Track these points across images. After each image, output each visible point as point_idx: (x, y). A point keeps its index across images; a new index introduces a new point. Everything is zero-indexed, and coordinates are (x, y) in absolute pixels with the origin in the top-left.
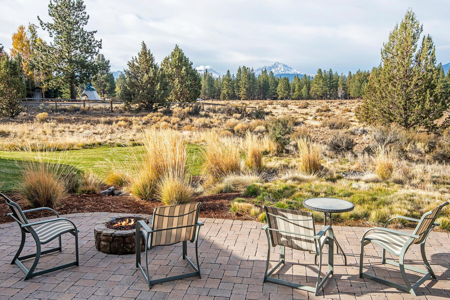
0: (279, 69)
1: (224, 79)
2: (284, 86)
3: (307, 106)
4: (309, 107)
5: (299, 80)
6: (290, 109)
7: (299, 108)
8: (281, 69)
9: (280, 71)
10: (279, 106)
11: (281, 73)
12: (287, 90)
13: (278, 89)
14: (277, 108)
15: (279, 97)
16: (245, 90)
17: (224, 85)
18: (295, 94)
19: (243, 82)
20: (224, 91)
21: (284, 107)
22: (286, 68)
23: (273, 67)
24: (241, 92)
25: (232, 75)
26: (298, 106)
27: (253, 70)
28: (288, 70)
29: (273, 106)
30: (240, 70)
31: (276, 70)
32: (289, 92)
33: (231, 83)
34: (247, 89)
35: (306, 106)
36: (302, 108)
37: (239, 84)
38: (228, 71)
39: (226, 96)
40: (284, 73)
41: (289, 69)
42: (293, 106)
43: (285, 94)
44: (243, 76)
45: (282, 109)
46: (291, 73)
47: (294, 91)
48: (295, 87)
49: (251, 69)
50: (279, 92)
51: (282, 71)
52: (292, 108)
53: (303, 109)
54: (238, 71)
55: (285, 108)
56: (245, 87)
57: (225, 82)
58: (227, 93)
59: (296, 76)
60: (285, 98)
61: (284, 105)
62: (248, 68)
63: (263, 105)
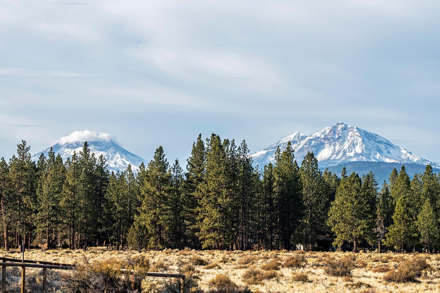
0: (346, 146)
1: (144, 176)
2: (352, 202)
3: (419, 275)
4: (426, 277)
5: (408, 183)
6: (356, 281)
7: (389, 280)
8: (354, 145)
9: (352, 154)
10: (320, 271)
11: (354, 160)
12: (365, 217)
13: (334, 213)
14: (310, 277)
15: (337, 241)
16: (215, 214)
17: (143, 197)
18: (392, 229)
19: (212, 185)
20: (143, 216)
21: (337, 274)
22: (371, 144)
23: (326, 138)
24: (201, 220)
25: (172, 164)
26: (386, 274)
27: (245, 147)
28: (380, 151)
29: (299, 271)
30: (199, 148)
31: (337, 148)
32: (372, 225)
33: (169, 191)
34: (223, 211)
35: (412, 273)
36: (399, 282)
37: (196, 194)
38: (160, 150)
39: (150, 235)
40: (364, 159)
41: (382, 146)
42: (370, 273)
43: (358, 232)
44: (212, 167)
45: (328, 283)
46: (388, 160)
47: (388, 222)
48: (393, 207)
49: (238, 144)
50: (335, 222)
51: (356, 155)
52: (362, 280)
53: (401, 285)
54: (194, 151)
55: (340, 279)
56: (216, 205)
57: (148, 185)
58: (153, 222)
59: (399, 170)
60: (359, 245)
61: (338, 269)
62: (227, 142)
63: (263, 268)
